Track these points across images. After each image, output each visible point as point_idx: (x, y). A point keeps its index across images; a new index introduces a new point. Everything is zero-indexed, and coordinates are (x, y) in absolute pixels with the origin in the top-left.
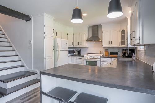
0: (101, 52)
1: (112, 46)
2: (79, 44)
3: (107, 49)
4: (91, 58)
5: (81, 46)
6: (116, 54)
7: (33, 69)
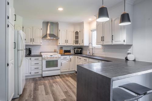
0: (55, 50)
2: (32, 40)
3: (61, 48)
4: (51, 57)
6: (69, 51)
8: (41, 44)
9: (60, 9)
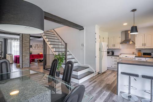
0: (133, 52)
1: (146, 47)
2: (114, 46)
3: (139, 50)
4: (126, 57)
5: (115, 48)
6: (149, 54)
7: (85, 65)
8: (120, 48)
9: (125, 24)
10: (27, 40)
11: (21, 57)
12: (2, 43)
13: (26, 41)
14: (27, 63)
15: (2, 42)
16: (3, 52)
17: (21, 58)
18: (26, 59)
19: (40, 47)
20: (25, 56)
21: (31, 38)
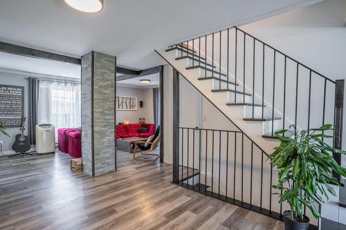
10: (109, 78)
11: (90, 136)
12: (23, 92)
13: (103, 80)
14: (109, 158)
15: (23, 88)
16: (27, 120)
17: (90, 140)
18: (103, 143)
19: (124, 104)
20: (102, 134)
21: (118, 75)
